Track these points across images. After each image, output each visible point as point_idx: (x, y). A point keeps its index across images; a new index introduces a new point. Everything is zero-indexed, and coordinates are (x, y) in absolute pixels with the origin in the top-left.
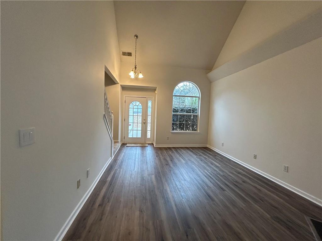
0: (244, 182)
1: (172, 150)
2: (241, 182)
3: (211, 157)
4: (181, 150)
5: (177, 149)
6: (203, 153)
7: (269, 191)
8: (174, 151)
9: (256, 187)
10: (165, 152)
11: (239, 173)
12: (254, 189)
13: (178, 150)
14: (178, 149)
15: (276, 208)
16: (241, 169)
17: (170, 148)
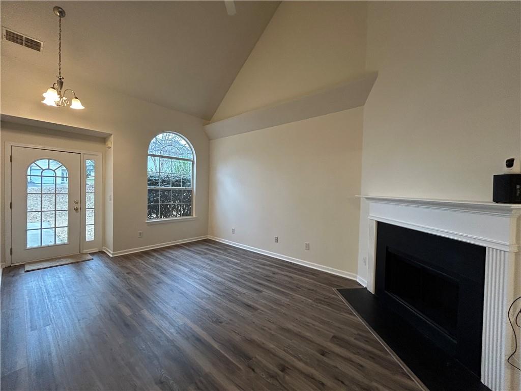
0: (274, 274)
1: (153, 256)
2: (271, 274)
3: (222, 252)
4: (171, 251)
5: (162, 252)
6: (207, 249)
7: (299, 275)
8: (159, 257)
9: (287, 276)
10: (142, 262)
11: (264, 265)
12: (286, 278)
13: (165, 253)
14: (164, 251)
15: (312, 290)
16: (263, 259)
17: (147, 253)
